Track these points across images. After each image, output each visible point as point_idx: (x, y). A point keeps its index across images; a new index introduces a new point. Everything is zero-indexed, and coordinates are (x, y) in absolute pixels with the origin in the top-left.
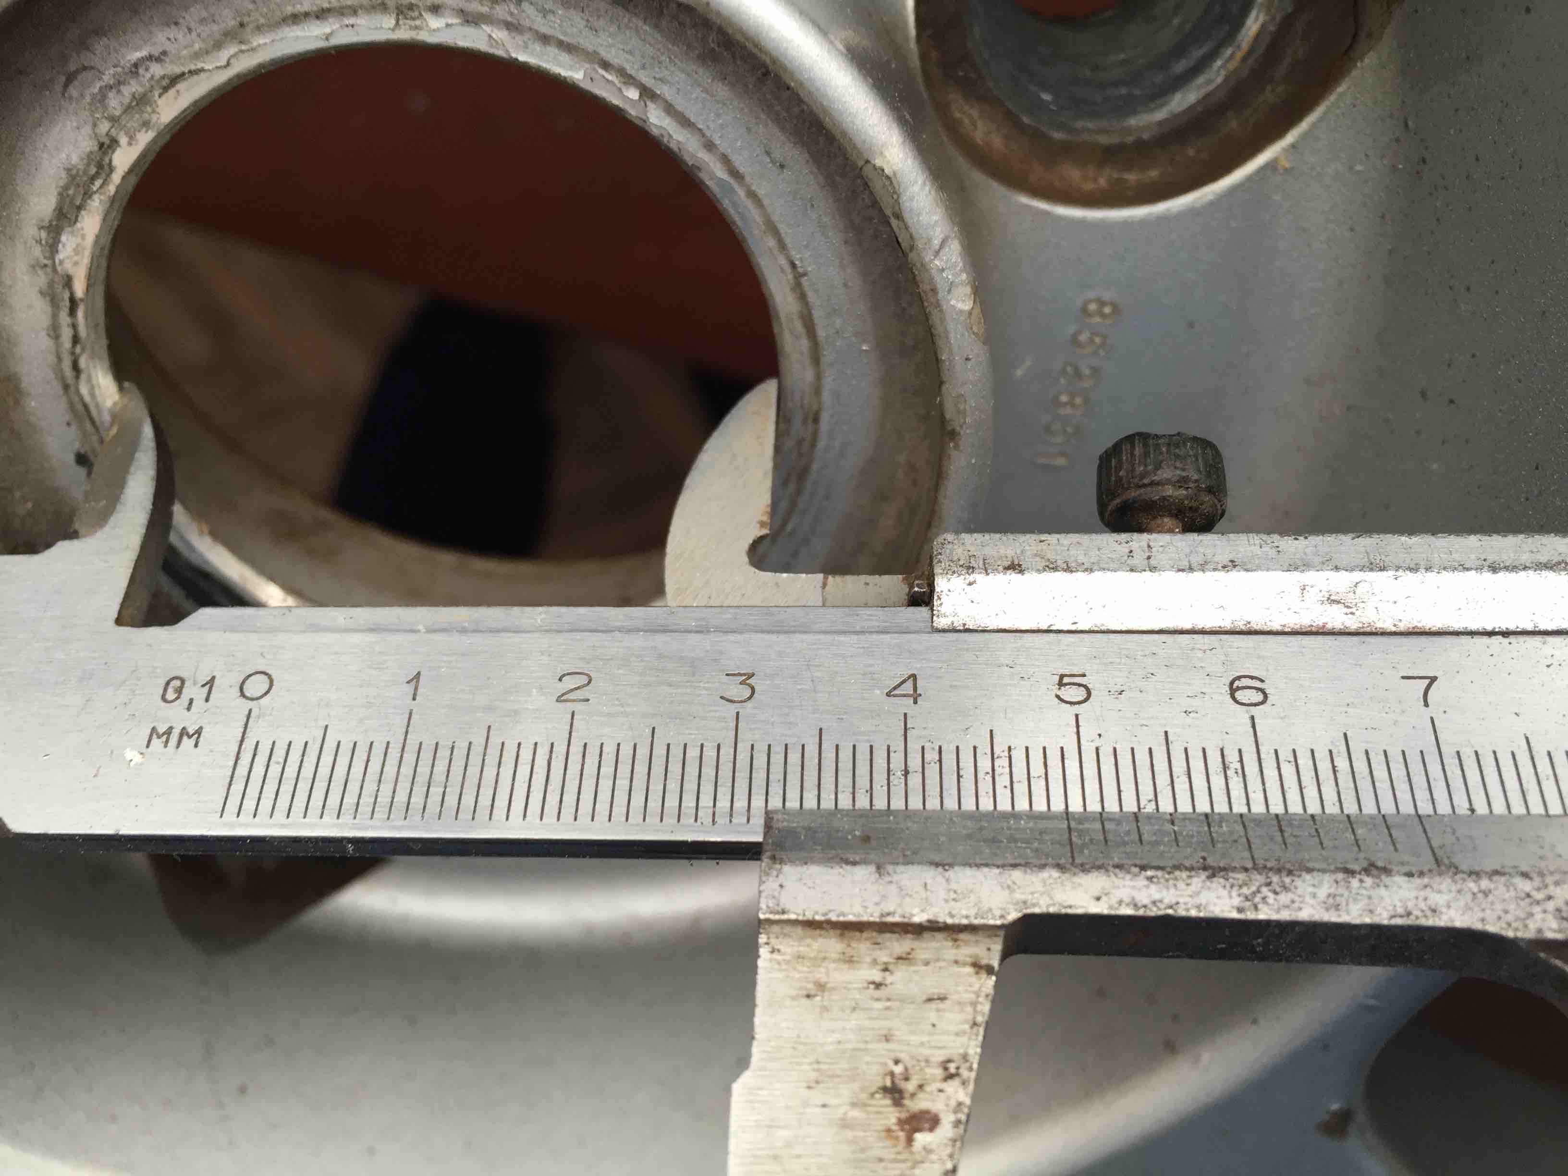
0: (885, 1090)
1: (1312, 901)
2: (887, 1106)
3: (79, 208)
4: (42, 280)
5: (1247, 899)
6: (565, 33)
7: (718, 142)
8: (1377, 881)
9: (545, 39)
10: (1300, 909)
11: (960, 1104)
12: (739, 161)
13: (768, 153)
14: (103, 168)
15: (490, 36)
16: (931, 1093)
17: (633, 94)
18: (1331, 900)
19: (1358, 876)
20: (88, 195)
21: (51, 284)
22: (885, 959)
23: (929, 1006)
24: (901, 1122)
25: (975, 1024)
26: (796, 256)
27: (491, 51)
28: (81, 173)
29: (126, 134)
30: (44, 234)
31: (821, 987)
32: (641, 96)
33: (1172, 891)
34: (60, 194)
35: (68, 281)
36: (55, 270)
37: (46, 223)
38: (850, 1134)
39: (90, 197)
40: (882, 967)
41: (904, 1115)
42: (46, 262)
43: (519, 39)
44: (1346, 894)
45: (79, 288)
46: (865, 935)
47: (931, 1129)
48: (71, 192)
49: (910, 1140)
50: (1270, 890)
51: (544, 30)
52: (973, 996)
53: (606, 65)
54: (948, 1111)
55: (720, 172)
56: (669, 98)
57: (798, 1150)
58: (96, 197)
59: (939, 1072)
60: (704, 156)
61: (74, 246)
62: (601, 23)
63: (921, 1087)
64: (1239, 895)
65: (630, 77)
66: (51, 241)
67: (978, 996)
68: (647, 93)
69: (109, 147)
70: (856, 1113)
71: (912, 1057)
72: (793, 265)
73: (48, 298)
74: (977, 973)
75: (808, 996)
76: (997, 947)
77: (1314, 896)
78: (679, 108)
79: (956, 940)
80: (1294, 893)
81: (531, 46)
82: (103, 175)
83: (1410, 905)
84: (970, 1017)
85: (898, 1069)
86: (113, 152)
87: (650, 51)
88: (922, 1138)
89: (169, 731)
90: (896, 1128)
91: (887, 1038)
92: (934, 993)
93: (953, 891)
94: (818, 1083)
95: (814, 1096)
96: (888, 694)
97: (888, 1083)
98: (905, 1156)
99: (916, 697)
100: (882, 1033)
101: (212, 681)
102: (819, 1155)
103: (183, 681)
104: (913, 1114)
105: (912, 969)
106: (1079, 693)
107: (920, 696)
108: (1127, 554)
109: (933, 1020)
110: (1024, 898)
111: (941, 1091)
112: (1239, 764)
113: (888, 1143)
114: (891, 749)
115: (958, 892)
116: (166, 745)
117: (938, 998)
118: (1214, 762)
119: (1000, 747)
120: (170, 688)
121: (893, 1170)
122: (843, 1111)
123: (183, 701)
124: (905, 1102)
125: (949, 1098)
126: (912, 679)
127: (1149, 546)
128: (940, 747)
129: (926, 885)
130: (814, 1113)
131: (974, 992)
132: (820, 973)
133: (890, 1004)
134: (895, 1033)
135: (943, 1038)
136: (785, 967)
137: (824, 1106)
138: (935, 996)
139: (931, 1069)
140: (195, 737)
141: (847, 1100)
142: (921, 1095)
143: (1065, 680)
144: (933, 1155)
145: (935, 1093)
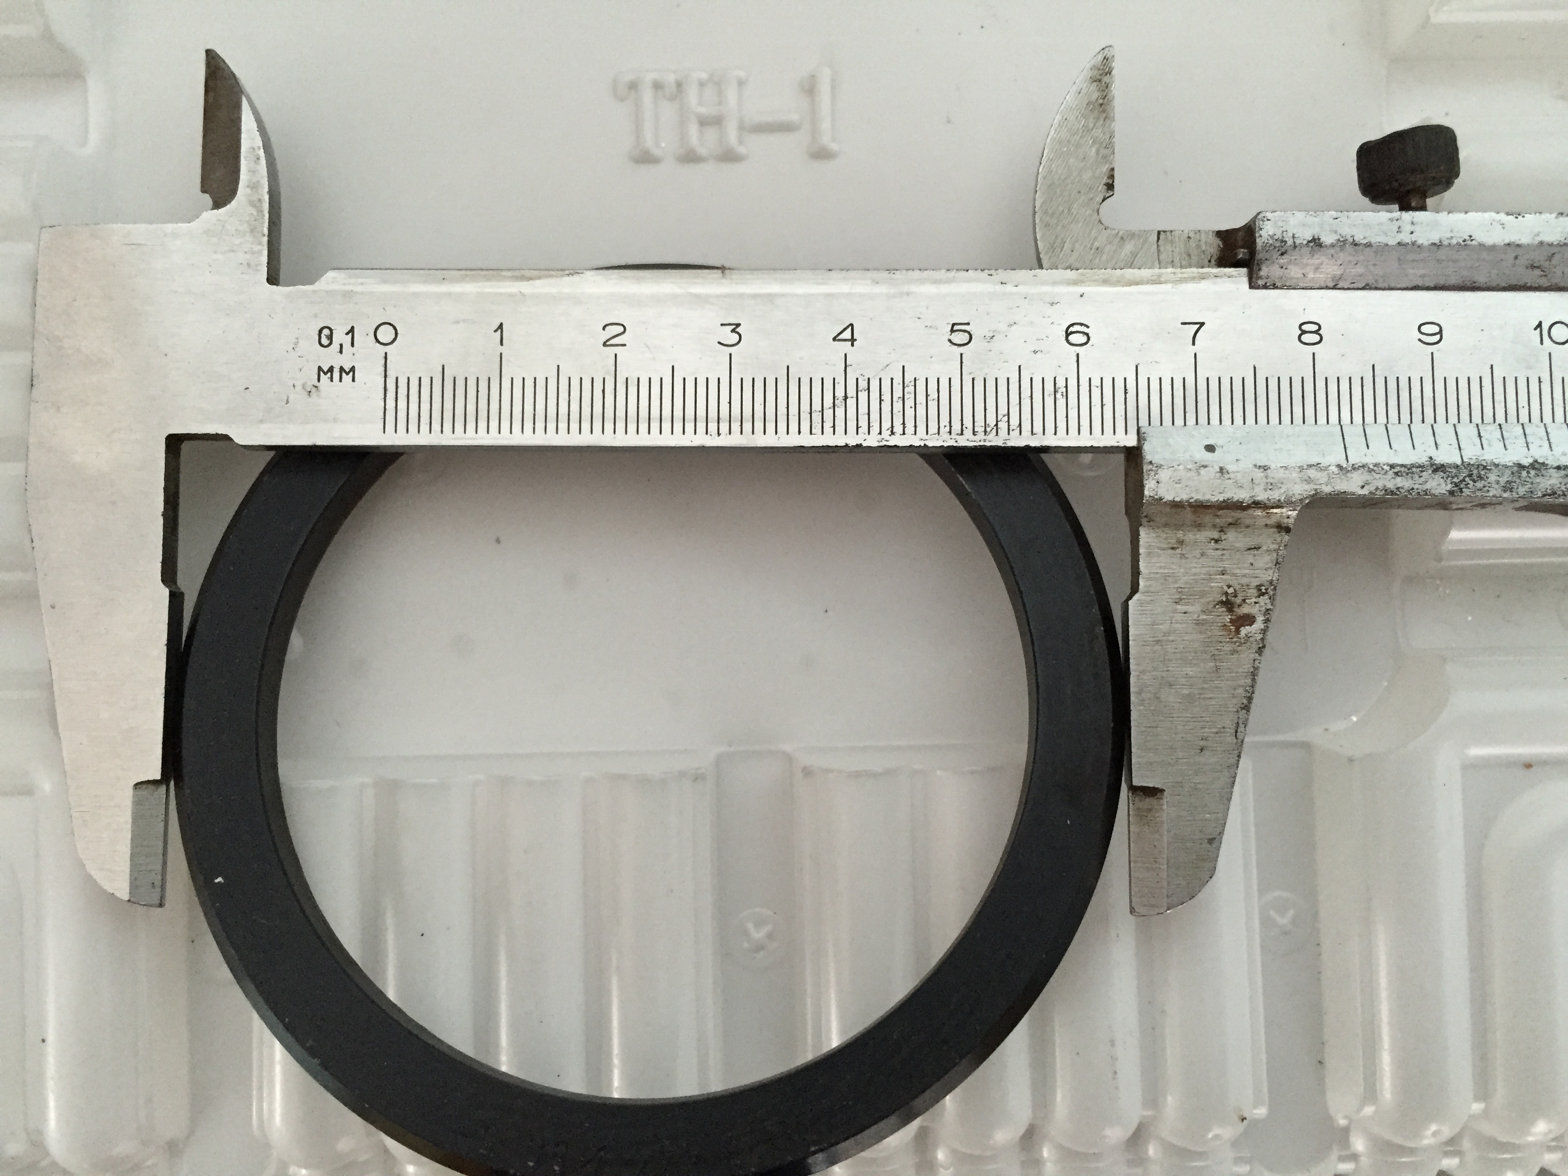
0: (1222, 603)
1: (1497, 486)
2: (1223, 612)
5: (1456, 485)
8: (1538, 472)
10: (1488, 491)
11: (1268, 610)
16: (1250, 604)
18: (1508, 485)
19: (1527, 469)
22: (1221, 524)
23: (1249, 552)
24: (1232, 621)
25: (1277, 563)
31: (1181, 542)
33: (1410, 481)
38: (1201, 628)
40: (1219, 529)
41: (1234, 617)
44: (1518, 481)
47: (1251, 625)
49: (1238, 631)
50: (1470, 480)
52: (1276, 546)
54: (1261, 614)
57: (1171, 638)
59: (1254, 592)
63: (1244, 600)
64: (1451, 483)
67: (1279, 547)
70: (1204, 616)
71: (1239, 584)
74: (1279, 532)
75: (1173, 548)
77: (1498, 482)
79: (1268, 513)
80: (1485, 481)
83: (1555, 488)
85: (1231, 591)
88: (1244, 631)
89: (331, 369)
90: (1229, 624)
91: (1224, 572)
92: (1252, 545)
93: (1269, 484)
94: (1181, 600)
95: (1179, 607)
96: (834, 339)
97: (1224, 599)
98: (1235, 640)
99: (853, 340)
100: (1220, 569)
101: (352, 330)
102: (1184, 640)
103: (331, 330)
104: (1240, 616)
105: (1239, 530)
106: (964, 338)
107: (856, 340)
108: (1397, 230)
109: (1251, 561)
110: (1316, 487)
111: (1256, 603)
112: (1065, 389)
113: (1225, 633)
114: (836, 381)
115: (1274, 484)
116: (332, 380)
117: (1255, 548)
118: (1049, 387)
119: (909, 378)
120: (323, 335)
121: (1228, 648)
122: (1197, 615)
123: (335, 346)
124: (1235, 610)
125: (1260, 607)
126: (850, 327)
127: (1412, 223)
128: (869, 379)
129: (1252, 479)
130: (1179, 617)
131: (1277, 544)
132: (1180, 534)
133: (1225, 552)
134: (1228, 569)
135: (1257, 571)
136: (1157, 531)
137: (1185, 613)
138: (1253, 547)
139: (1251, 590)
140: (351, 374)
141: (1199, 609)
142: (1244, 605)
143: (956, 328)
144: (1251, 639)
145: (1253, 604)
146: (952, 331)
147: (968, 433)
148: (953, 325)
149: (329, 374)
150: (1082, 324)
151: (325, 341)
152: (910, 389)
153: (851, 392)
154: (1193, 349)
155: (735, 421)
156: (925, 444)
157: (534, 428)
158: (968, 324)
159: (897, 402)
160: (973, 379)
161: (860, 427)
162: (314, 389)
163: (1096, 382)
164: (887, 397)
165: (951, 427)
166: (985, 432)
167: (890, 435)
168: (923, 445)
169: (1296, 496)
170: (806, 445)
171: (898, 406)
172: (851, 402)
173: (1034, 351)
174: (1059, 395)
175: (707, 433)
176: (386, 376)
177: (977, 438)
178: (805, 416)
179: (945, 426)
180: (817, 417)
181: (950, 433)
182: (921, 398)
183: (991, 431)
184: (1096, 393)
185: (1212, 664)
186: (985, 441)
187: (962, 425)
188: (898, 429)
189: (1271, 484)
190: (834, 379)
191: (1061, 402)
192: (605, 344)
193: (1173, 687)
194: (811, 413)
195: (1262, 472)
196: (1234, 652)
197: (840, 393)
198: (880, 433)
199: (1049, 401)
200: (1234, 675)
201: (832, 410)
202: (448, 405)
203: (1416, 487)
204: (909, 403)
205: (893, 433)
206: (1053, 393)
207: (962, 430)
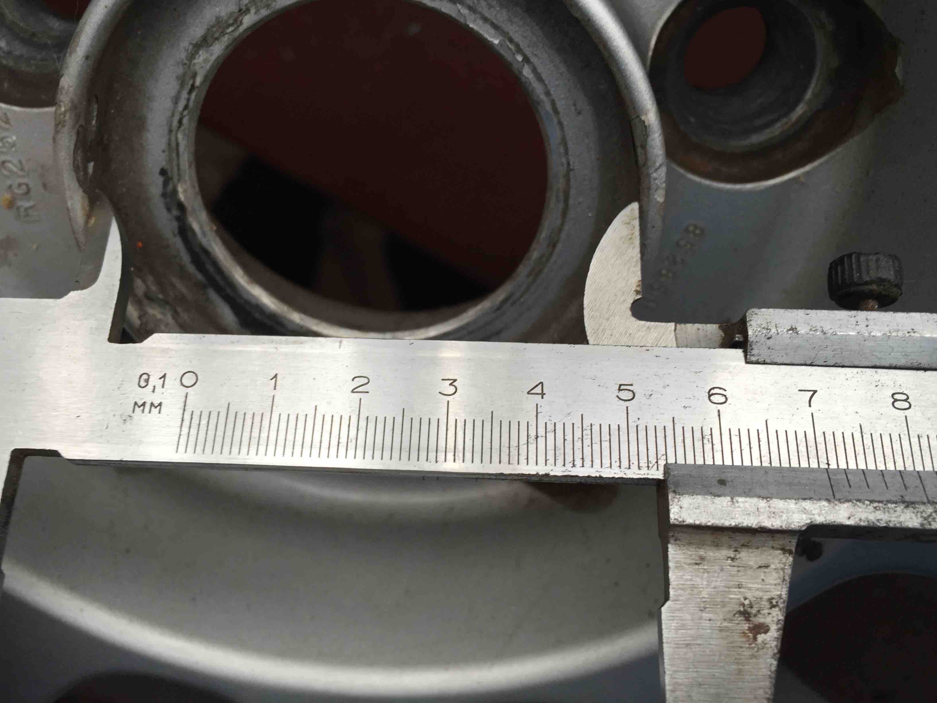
0: (740, 612)
2: (742, 620)
3: (217, 39)
4: (180, 70)
5: (925, 519)
6: (496, 19)
7: (552, 93)
9: (485, 20)
11: (779, 620)
12: (560, 105)
13: (575, 105)
14: (237, 22)
15: (459, 11)
16: (764, 614)
17: (520, 58)
20: (223, 33)
21: (184, 74)
22: (735, 545)
23: (760, 570)
24: (750, 629)
25: (784, 580)
26: (572, 160)
27: (457, 18)
28: (224, 21)
29: (255, 8)
30: (191, 47)
31: (702, 558)
32: (523, 60)
33: (887, 514)
34: (208, 30)
35: (194, 76)
36: (189, 67)
37: (194, 42)
38: (724, 634)
39: (223, 36)
40: (734, 549)
41: (751, 626)
42: (187, 62)
43: (473, 16)
45: (198, 81)
46: (725, 533)
47: (766, 633)
48: (214, 29)
49: (755, 639)
51: (487, 15)
52: (782, 566)
53: (511, 40)
54: (774, 623)
55: (548, 107)
56: (536, 65)
57: (699, 642)
58: (227, 37)
59: (767, 604)
60: (543, 97)
61: (205, 57)
62: (516, 20)
63: (759, 611)
64: (921, 517)
65: (521, 49)
66: (193, 52)
67: (785, 566)
68: (526, 60)
69: (244, 12)
70: (725, 624)
71: (754, 597)
72: (569, 164)
73: (180, 82)
74: (784, 554)
75: (697, 564)
76: (794, 542)
78: (539, 71)
79: (773, 537)
81: (477, 22)
82: (235, 26)
84: (782, 576)
85: (747, 602)
86: (245, 15)
87: (534, 39)
88: (761, 638)
89: (144, 404)
90: (748, 632)
91: (740, 586)
92: (762, 564)
93: (772, 513)
94: (705, 608)
95: (704, 615)
96: (528, 393)
97: (742, 609)
98: (753, 645)
99: (543, 394)
100: (737, 583)
101: (164, 376)
102: (710, 644)
103: (149, 376)
104: (756, 625)
105: (750, 550)
106: (630, 395)
107: (545, 394)
108: (855, 323)
109: (763, 577)
110: (811, 517)
111: (769, 614)
112: (710, 436)
113: (744, 639)
114: (530, 424)
115: (776, 513)
116: (143, 412)
117: (764, 566)
118: (698, 435)
119: (586, 425)
120: (142, 379)
121: (747, 653)
122: (720, 623)
123: (150, 387)
124: (751, 619)
125: (773, 617)
126: (541, 384)
127: (867, 319)
128: (555, 423)
129: (758, 509)
130: (707, 624)
131: (783, 564)
132: (702, 552)
133: (740, 568)
134: (743, 583)
135: (768, 587)
136: (682, 548)
137: (710, 620)
138: (763, 565)
139: (763, 603)
140: (159, 407)
141: (721, 617)
142: (759, 616)
143: (622, 387)
144: (768, 646)
145: (766, 614)
146: (620, 390)
147: (634, 467)
148: (620, 385)
149: (142, 408)
150: (720, 388)
151: (143, 384)
152: (587, 432)
153: (541, 432)
154: (809, 410)
155: (449, 452)
156: (600, 475)
157: (293, 452)
158: (632, 385)
159: (578, 441)
160: (637, 426)
161: (548, 460)
162: (128, 418)
163: (734, 432)
164: (569, 437)
165: (620, 462)
166: (648, 467)
167: (572, 467)
168: (598, 476)
169: (795, 524)
170: (505, 473)
171: (578, 444)
172: (541, 441)
173: (684, 407)
174: (705, 441)
175: (427, 460)
176: (184, 410)
177: (642, 472)
178: (505, 450)
179: (616, 462)
180: (514, 452)
181: (620, 467)
182: (596, 439)
183: (653, 466)
184: (735, 440)
185: (735, 667)
186: (648, 474)
187: (629, 461)
188: (578, 462)
189: (774, 513)
190: (528, 422)
191: (708, 447)
192: (353, 391)
193: (703, 686)
194: (509, 448)
195: (766, 503)
196: (753, 656)
197: (533, 433)
198: (564, 465)
199: (698, 444)
200: (754, 677)
201: (526, 446)
202: (229, 433)
203: (893, 519)
204: (587, 442)
205: (574, 466)
206: (701, 439)
207: (630, 465)
